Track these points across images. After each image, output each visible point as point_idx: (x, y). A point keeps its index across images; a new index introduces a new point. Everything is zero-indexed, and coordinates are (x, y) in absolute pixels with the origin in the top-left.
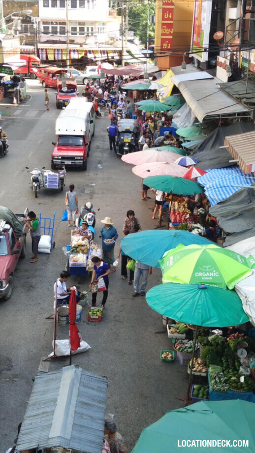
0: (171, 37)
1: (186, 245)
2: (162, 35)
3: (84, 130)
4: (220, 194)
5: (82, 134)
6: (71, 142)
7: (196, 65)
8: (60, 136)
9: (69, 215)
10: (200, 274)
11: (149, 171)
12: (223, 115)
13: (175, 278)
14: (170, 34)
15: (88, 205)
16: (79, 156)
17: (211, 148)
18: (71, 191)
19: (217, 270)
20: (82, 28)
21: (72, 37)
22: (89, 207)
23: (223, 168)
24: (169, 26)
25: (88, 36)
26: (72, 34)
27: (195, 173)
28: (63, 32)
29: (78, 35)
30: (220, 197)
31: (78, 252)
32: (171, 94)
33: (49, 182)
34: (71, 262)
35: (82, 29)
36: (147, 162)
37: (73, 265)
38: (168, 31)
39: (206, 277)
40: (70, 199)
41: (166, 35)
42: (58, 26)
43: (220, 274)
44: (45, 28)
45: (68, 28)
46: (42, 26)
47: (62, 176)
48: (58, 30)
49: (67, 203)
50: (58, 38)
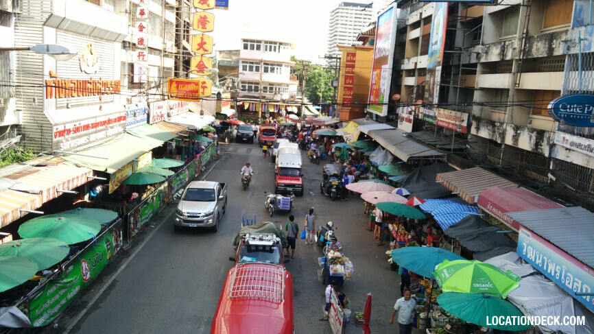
0: (350, 97)
1: (450, 260)
2: (344, 95)
3: (301, 164)
4: (450, 219)
5: (298, 167)
6: (290, 173)
7: (374, 119)
8: (282, 168)
9: (307, 234)
10: (478, 285)
11: (376, 198)
12: (424, 157)
13: (455, 288)
14: (350, 95)
15: (330, 223)
16: (299, 185)
17: (416, 182)
18: (310, 215)
19: (491, 282)
20: (271, 87)
21: (264, 94)
22: (331, 226)
23: (437, 198)
24: (350, 89)
25: (276, 94)
26: (264, 92)
27: (416, 202)
28: (257, 89)
29: (268, 93)
30: (450, 222)
31: (336, 264)
32: (358, 140)
33: (283, 204)
34: (331, 272)
35: (271, 89)
36: (369, 191)
37: (333, 274)
38: (348, 93)
39: (484, 287)
40: (309, 220)
41: (347, 95)
42: (247, 85)
43: (494, 285)
44: (242, 86)
45: (261, 87)
46: (240, 85)
47: (292, 200)
48: (253, 88)
49: (306, 224)
50: (253, 93)
